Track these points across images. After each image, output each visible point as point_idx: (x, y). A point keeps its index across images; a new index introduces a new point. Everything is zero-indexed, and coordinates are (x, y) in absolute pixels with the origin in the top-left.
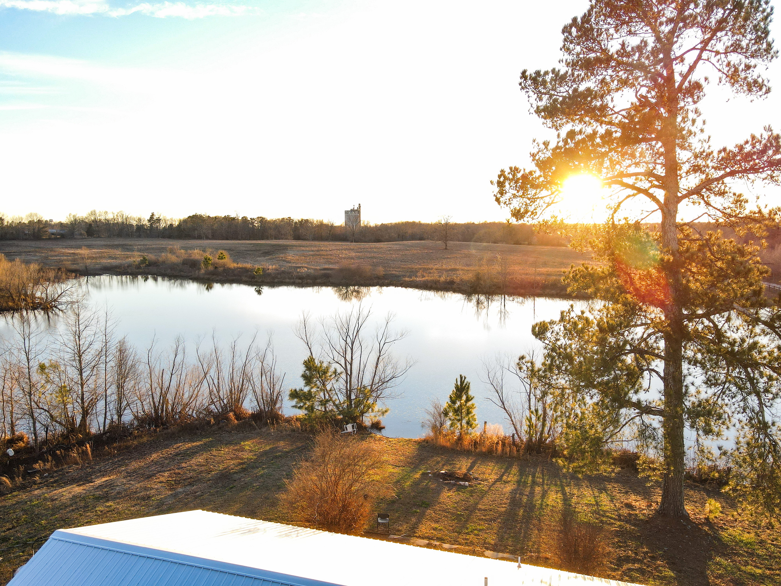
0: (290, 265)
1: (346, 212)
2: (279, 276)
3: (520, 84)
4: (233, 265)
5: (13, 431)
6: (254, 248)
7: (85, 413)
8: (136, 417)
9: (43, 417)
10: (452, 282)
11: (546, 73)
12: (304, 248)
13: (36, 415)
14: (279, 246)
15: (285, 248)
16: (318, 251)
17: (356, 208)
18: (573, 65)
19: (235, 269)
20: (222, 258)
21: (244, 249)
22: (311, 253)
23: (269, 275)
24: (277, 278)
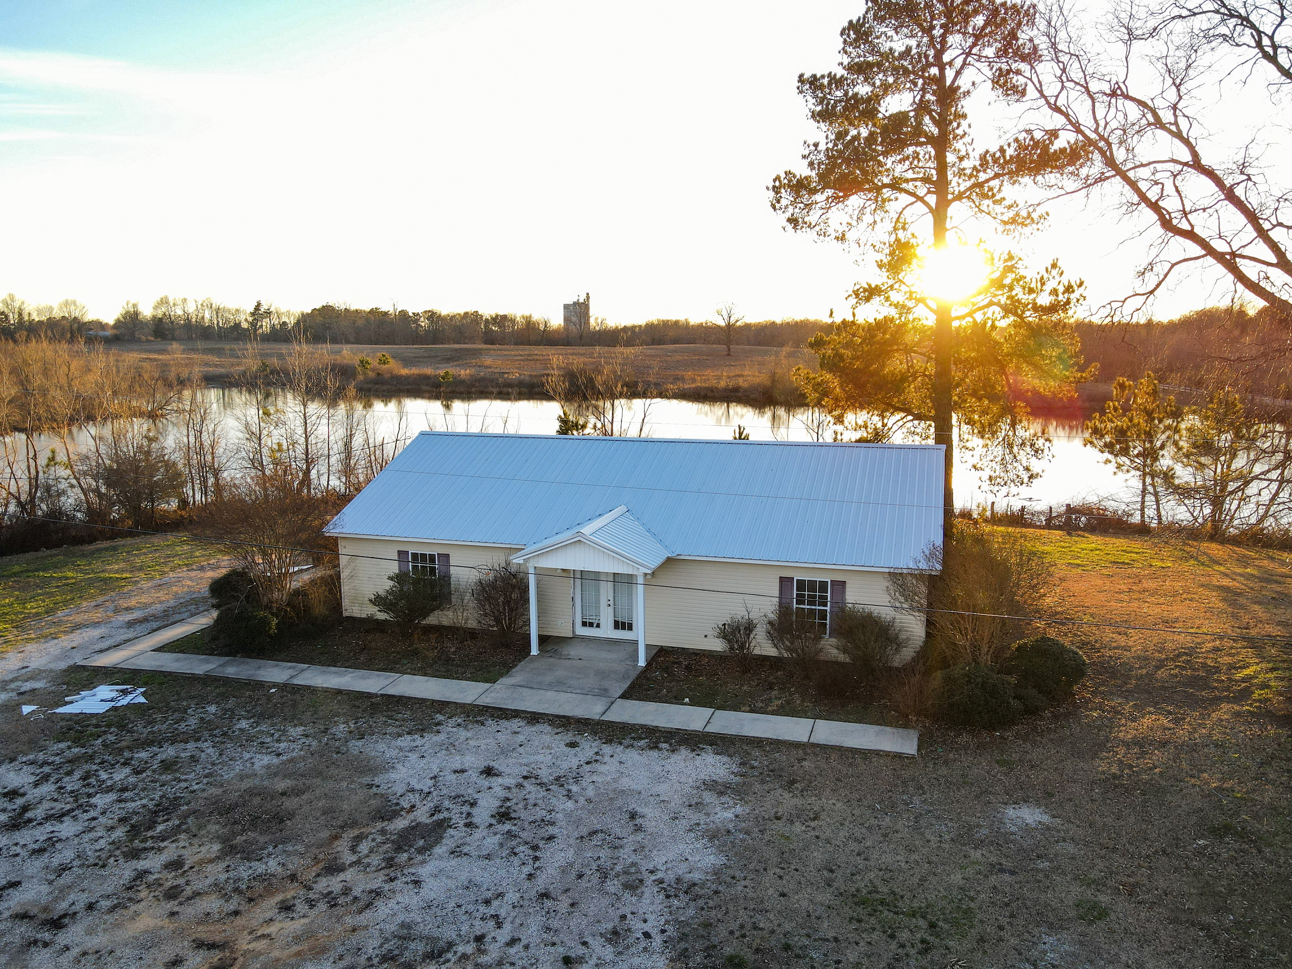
0: (490, 370)
1: (566, 307)
2: (477, 384)
3: (798, 88)
4: (405, 372)
6: (427, 354)
10: (736, 390)
11: (823, 77)
12: (506, 353)
14: (467, 350)
15: (477, 353)
16: (529, 355)
17: (581, 301)
18: (850, 68)
19: (407, 377)
20: (384, 363)
21: (412, 355)
22: (520, 358)
23: (462, 382)
24: (474, 386)
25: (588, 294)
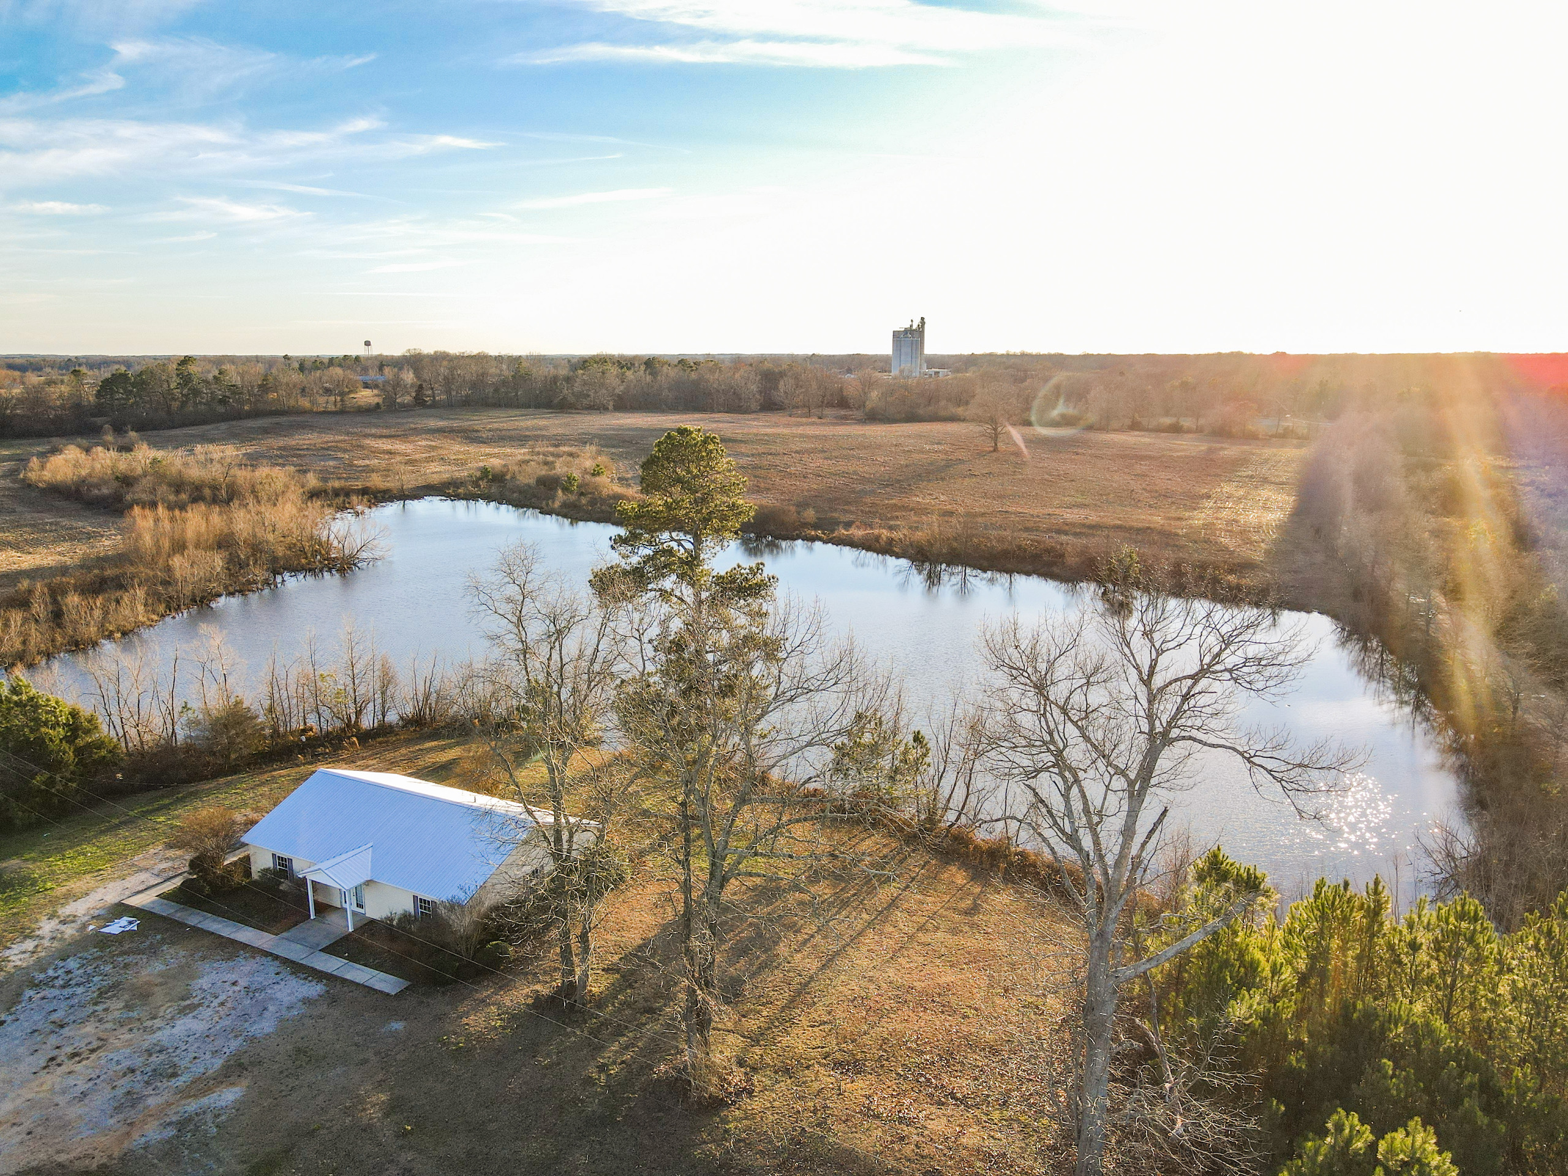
1: (896, 334)
5: (305, 724)
7: (358, 713)
8: (402, 718)
9: (326, 713)
13: (321, 712)
25: (922, 319)
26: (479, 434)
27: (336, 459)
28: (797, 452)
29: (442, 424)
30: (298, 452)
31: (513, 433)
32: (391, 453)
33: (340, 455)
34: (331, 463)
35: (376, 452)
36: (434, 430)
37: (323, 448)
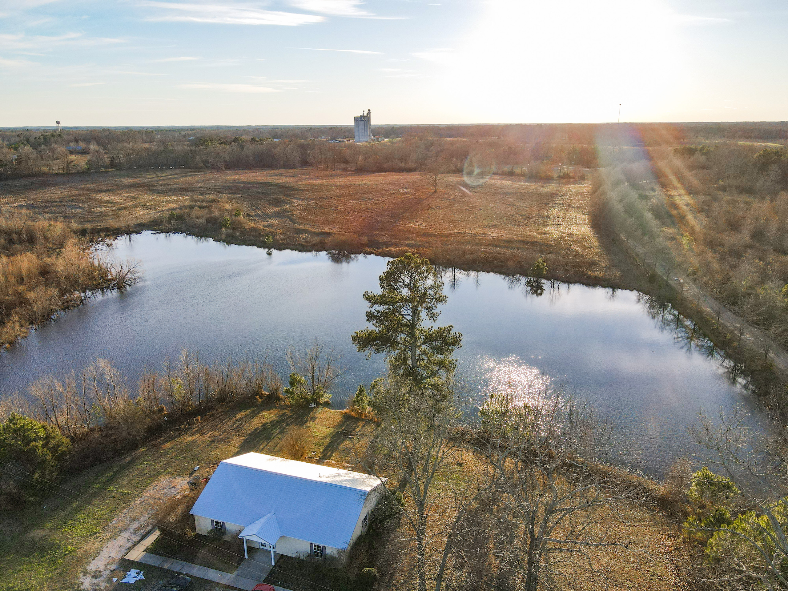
2: (285, 242)
4: (248, 226)
20: (238, 215)
23: (277, 241)
24: (283, 244)
25: (369, 110)
26: (156, 188)
27: (80, 208)
28: (337, 196)
29: (131, 181)
30: (55, 204)
31: (175, 186)
32: (111, 203)
33: (81, 205)
34: (79, 211)
35: (102, 203)
36: (128, 186)
37: (69, 201)
